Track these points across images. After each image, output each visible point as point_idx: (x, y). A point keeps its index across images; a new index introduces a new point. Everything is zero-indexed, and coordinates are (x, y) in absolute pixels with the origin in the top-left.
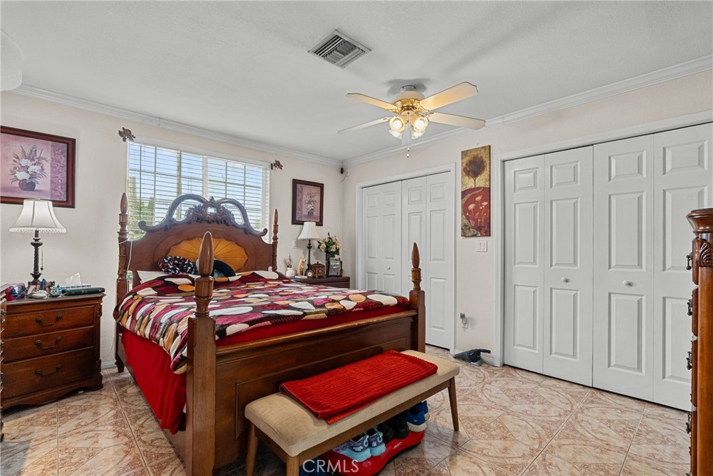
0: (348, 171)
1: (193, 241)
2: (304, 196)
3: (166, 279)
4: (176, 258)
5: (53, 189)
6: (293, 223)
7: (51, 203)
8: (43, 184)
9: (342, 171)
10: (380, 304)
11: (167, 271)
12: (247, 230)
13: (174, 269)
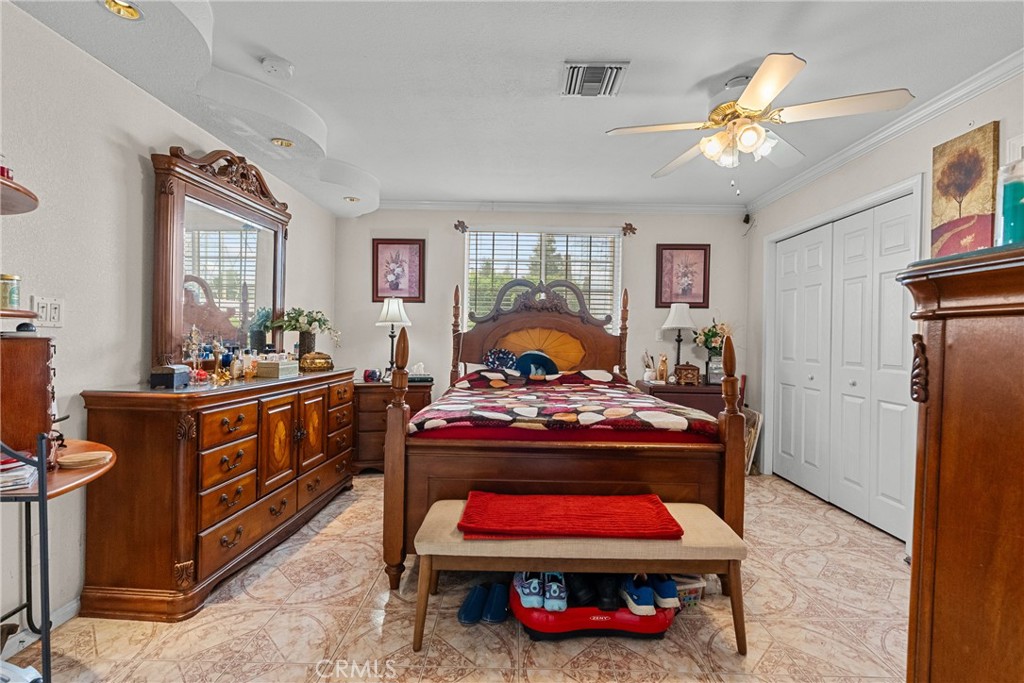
0: (756, 218)
1: (521, 333)
2: (675, 267)
3: (482, 373)
4: (500, 352)
5: (410, 287)
6: (657, 306)
7: (401, 301)
8: (404, 284)
9: (747, 220)
10: (649, 425)
11: (488, 365)
12: (584, 317)
13: (493, 363)
